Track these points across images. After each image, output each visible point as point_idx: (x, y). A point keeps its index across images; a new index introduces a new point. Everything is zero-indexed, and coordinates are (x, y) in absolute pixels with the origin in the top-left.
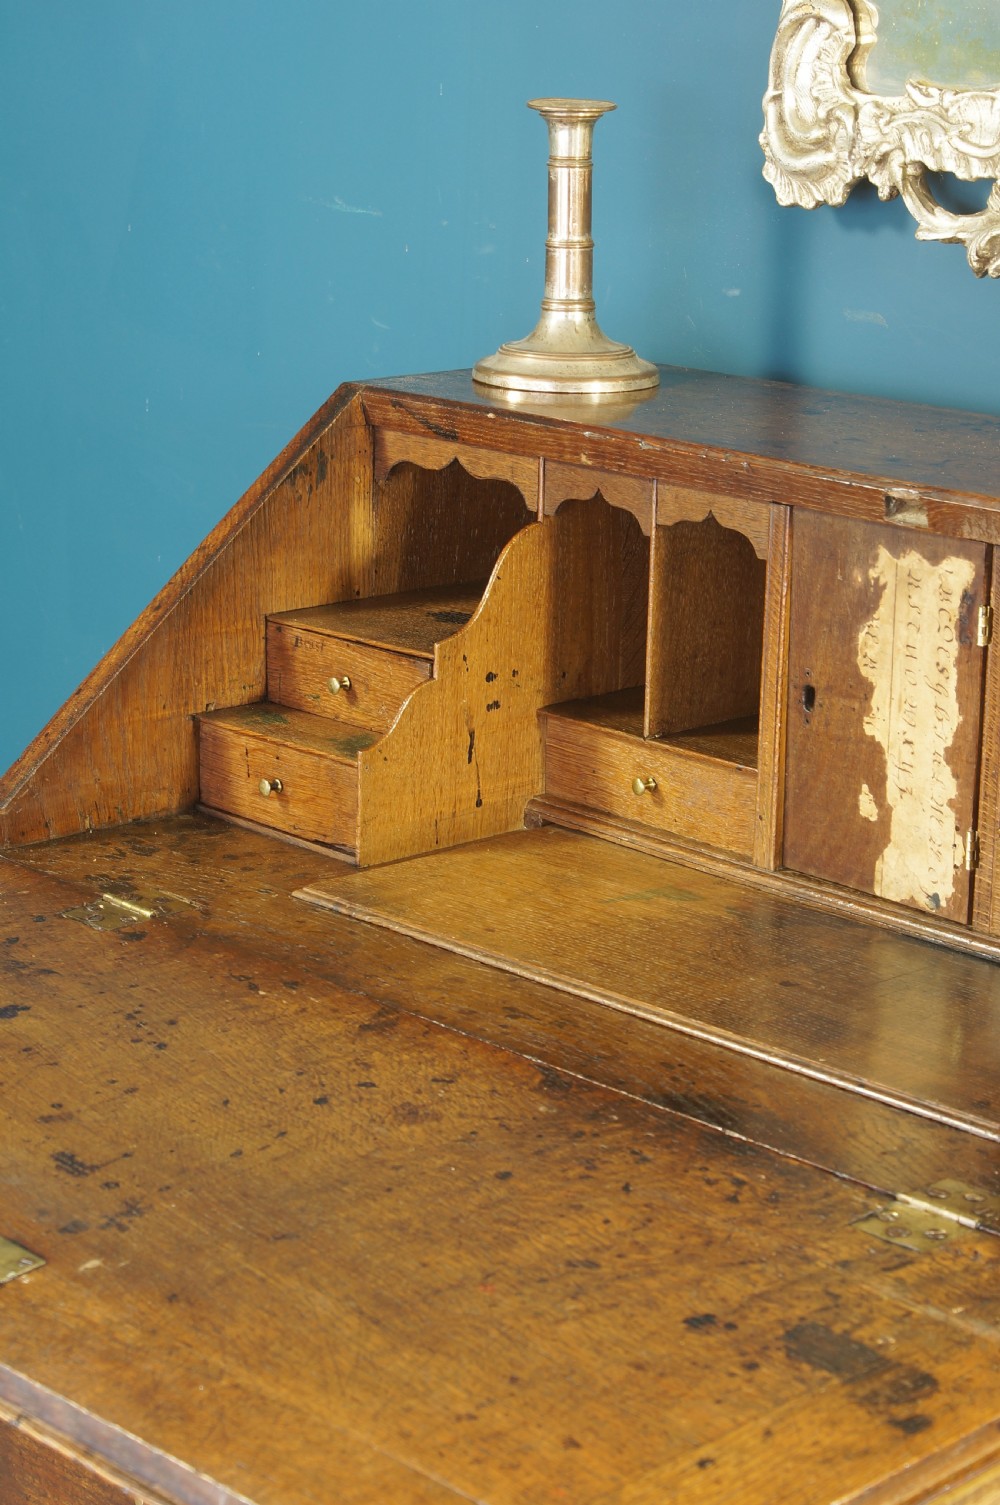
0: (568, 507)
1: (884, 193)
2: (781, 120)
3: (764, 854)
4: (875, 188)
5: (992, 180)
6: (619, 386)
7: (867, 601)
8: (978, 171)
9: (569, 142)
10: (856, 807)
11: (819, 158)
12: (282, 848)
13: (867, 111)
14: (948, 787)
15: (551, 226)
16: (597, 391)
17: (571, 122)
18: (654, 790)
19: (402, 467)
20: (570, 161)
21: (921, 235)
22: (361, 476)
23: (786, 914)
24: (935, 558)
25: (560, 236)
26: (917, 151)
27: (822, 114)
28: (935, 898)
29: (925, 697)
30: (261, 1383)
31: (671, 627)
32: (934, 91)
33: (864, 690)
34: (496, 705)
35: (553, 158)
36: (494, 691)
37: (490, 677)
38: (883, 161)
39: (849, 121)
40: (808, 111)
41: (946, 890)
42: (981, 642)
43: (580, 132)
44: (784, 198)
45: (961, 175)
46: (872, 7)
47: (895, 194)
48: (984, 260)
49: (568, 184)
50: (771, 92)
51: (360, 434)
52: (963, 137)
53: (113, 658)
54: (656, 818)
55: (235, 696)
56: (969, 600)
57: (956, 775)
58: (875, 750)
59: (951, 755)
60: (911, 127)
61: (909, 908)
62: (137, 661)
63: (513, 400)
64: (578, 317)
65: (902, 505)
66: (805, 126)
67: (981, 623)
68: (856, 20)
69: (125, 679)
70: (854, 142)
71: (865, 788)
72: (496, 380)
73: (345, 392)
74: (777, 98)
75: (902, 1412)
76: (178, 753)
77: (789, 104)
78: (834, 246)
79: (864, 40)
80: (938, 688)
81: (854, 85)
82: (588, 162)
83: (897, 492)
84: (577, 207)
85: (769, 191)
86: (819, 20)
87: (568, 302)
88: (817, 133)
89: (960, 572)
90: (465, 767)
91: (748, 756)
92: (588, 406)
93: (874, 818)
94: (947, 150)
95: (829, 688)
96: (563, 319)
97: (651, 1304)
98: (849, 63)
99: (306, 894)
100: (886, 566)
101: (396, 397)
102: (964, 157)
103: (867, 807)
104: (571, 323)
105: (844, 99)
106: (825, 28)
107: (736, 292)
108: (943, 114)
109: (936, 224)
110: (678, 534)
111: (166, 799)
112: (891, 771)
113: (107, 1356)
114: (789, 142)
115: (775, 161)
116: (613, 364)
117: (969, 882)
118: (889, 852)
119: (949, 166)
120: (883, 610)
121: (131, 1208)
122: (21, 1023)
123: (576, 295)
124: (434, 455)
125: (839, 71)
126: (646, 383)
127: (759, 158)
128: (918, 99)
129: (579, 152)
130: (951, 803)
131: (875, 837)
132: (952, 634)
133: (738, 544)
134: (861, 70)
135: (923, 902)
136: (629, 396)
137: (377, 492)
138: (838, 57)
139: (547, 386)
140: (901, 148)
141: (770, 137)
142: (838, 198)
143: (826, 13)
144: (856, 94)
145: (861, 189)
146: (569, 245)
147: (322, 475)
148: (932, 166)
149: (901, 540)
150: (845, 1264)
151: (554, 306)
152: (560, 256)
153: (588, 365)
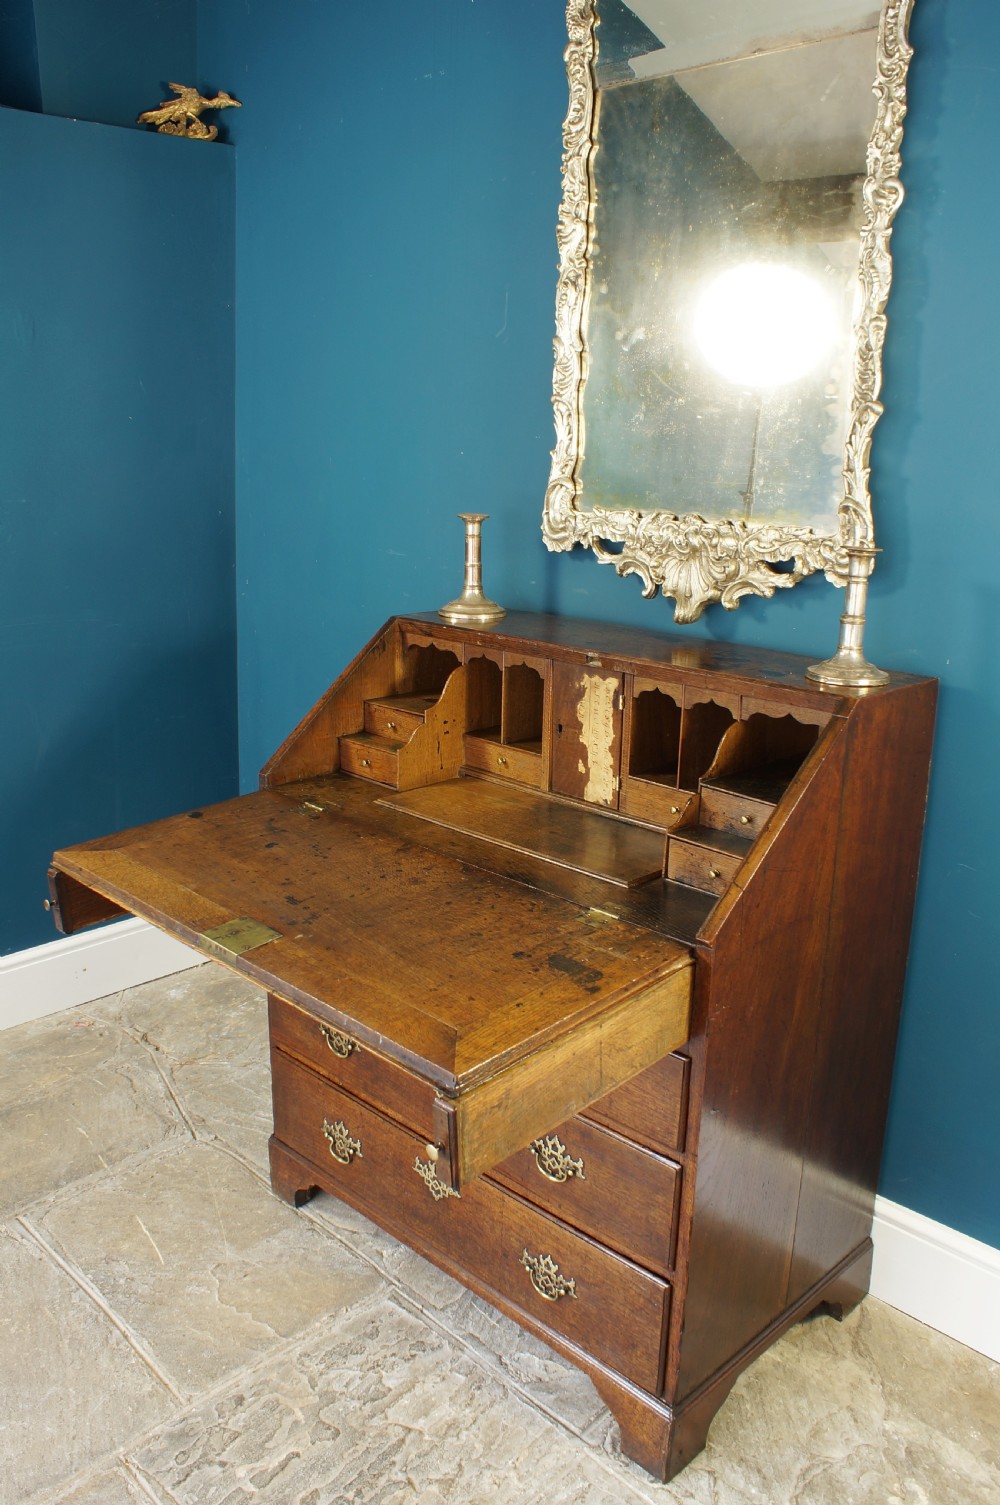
0: (472, 660)
1: (586, 547)
2: (549, 521)
3: (545, 786)
4: (582, 545)
5: (624, 543)
6: (492, 617)
7: (581, 693)
8: (619, 539)
9: (472, 529)
10: (577, 768)
11: (562, 534)
12: (370, 785)
13: (579, 518)
14: (610, 760)
15: (466, 559)
16: (483, 618)
17: (473, 522)
18: (505, 763)
19: (413, 647)
20: (473, 536)
21: (600, 562)
22: (398, 650)
23: (553, 807)
24: (604, 678)
25: (470, 563)
26: (597, 531)
27: (563, 519)
28: (606, 801)
29: (601, 728)
30: (360, 978)
31: (510, 704)
32: (603, 511)
33: (579, 726)
34: (448, 732)
35: (467, 535)
36: (447, 727)
37: (445, 722)
38: (585, 535)
39: (573, 521)
40: (558, 517)
41: (610, 798)
42: (621, 708)
43: (476, 526)
44: (550, 549)
45: (613, 540)
46: (581, 481)
47: (590, 547)
48: (622, 571)
49: (472, 544)
50: (545, 511)
51: (398, 634)
52: (613, 527)
53: (309, 717)
54: (507, 773)
55: (353, 730)
56: (616, 693)
57: (613, 756)
58: (584, 748)
59: (611, 749)
60: (595, 524)
61: (597, 804)
62: (317, 718)
63: (453, 621)
64: (477, 592)
65: (592, 659)
66: (557, 523)
67: (621, 701)
68: (575, 486)
69: (313, 724)
70: (574, 529)
71: (580, 761)
72: (447, 615)
73: (392, 619)
74: (547, 513)
75: (590, 985)
76: (333, 751)
77: (551, 515)
78: (569, 567)
79: (578, 493)
80: (606, 725)
81: (575, 508)
82: (479, 536)
83: (590, 654)
84: (476, 552)
85: (545, 546)
86: (562, 485)
87: (473, 587)
88: (561, 526)
89: (613, 683)
90: (437, 755)
91: (538, 750)
92: (480, 624)
93: (584, 772)
94: (608, 532)
95: (567, 725)
96: (471, 592)
97: (501, 948)
98: (573, 500)
99: (379, 802)
100: (586, 681)
101: (410, 621)
102: (614, 534)
103: (581, 768)
104: (474, 594)
105: (571, 513)
106: (564, 488)
107: (533, 582)
108: (606, 519)
109: (605, 558)
110: (512, 670)
111: (328, 768)
112: (590, 755)
113: (304, 969)
114: (552, 529)
115: (547, 536)
116: (488, 608)
117: (617, 795)
118: (589, 784)
119: (609, 537)
120: (586, 697)
121: (314, 916)
122: (274, 850)
123: (476, 584)
124: (424, 642)
125: (569, 504)
126: (501, 615)
127: (541, 534)
128: (599, 513)
129: (476, 533)
130: (611, 766)
131: (584, 779)
132: (611, 705)
133: (534, 673)
134: (577, 503)
135: (602, 802)
136: (495, 620)
137: (404, 656)
138: (568, 499)
139: (465, 617)
140: (592, 531)
141: (545, 527)
142: (569, 549)
143: (564, 483)
144: (575, 512)
145: (578, 546)
146: (473, 566)
147: (384, 649)
148: (603, 537)
149: (592, 672)
150: (570, 933)
151: (468, 588)
152: (470, 570)
153: (480, 609)
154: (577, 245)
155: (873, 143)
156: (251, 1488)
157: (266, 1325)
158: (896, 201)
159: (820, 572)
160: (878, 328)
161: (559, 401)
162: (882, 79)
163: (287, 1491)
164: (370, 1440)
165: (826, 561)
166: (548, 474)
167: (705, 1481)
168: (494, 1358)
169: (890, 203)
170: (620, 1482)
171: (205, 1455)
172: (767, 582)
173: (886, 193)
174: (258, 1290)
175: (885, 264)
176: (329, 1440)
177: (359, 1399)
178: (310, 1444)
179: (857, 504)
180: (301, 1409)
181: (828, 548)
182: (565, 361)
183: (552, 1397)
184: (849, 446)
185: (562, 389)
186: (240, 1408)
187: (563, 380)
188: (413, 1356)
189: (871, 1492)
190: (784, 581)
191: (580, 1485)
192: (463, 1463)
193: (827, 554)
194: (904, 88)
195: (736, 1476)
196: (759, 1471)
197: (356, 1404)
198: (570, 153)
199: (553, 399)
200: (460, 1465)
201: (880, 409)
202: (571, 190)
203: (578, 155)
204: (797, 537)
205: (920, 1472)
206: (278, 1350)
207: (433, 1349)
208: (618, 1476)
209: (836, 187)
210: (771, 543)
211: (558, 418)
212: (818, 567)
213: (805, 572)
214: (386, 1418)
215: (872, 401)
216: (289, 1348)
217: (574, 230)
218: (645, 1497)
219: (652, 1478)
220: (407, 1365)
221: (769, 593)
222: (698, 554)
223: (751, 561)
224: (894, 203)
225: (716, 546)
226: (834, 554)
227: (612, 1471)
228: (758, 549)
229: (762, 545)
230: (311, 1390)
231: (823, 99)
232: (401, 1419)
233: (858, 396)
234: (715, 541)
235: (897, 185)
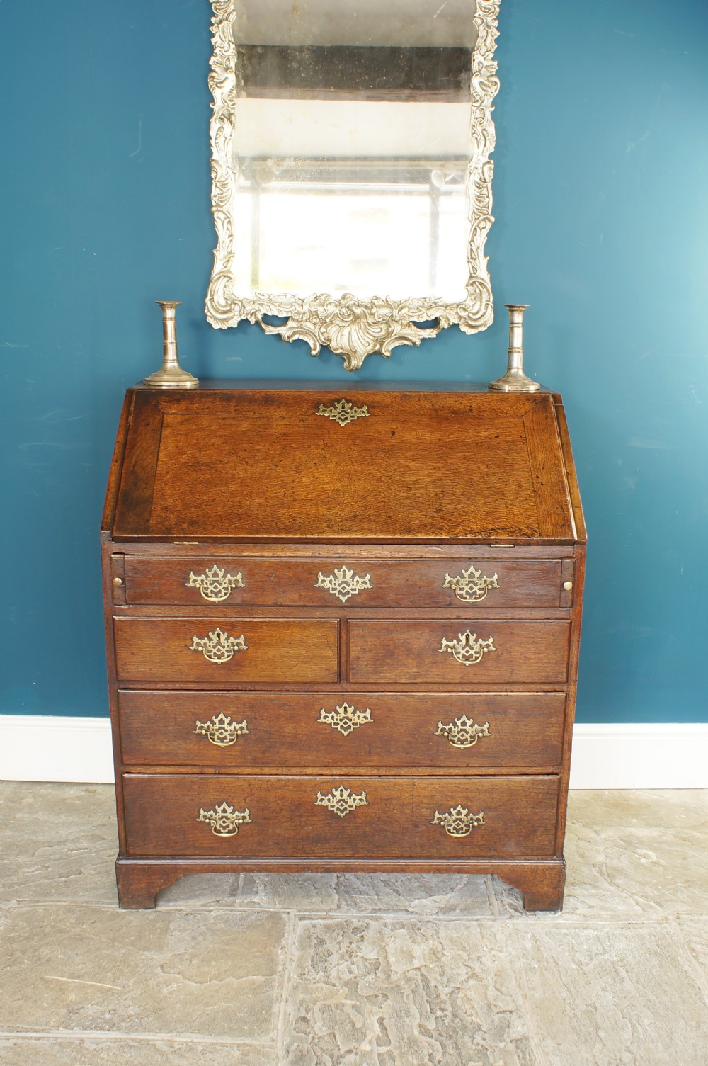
1: (253, 322)
2: (213, 306)
4: (250, 322)
5: (290, 317)
6: (193, 383)
8: (285, 315)
9: (170, 313)
11: (227, 315)
15: (166, 338)
17: (171, 307)
20: (171, 319)
21: (267, 333)
25: (169, 340)
26: (265, 310)
27: (228, 302)
32: (265, 294)
35: (166, 318)
38: (253, 314)
39: (238, 304)
40: (224, 302)
43: (173, 310)
44: (216, 327)
45: (280, 316)
47: (257, 323)
48: (289, 338)
49: (171, 325)
50: (209, 298)
52: (279, 305)
60: (261, 305)
64: (176, 364)
66: (223, 306)
70: (241, 310)
74: (212, 299)
77: (216, 300)
82: (176, 319)
84: (173, 332)
85: (209, 325)
86: (225, 276)
87: (174, 360)
88: (227, 308)
94: (274, 310)
96: (172, 364)
102: (280, 311)
104: (174, 367)
105: (236, 298)
106: (227, 278)
108: (270, 300)
109: (272, 330)
114: (216, 311)
115: (212, 317)
116: (188, 376)
119: (276, 314)
123: (175, 358)
127: (204, 317)
128: (260, 297)
129: (173, 316)
140: (257, 310)
141: (210, 310)
142: (233, 326)
143: (227, 275)
145: (244, 322)
146: (172, 343)
148: (269, 314)
151: (169, 361)
152: (169, 347)
153: (184, 377)
154: (229, 90)
155: (478, 52)
156: (384, 1049)
157: (250, 977)
158: (494, 90)
159: (456, 326)
160: (490, 168)
161: (219, 211)
162: (481, 13)
163: (405, 1036)
164: (406, 986)
165: (460, 317)
166: (211, 266)
167: (572, 900)
168: (404, 912)
169: (493, 91)
170: (542, 924)
171: (332, 1056)
172: (417, 335)
173: (490, 84)
174: (213, 963)
175: (491, 129)
176: (386, 1000)
177: (369, 974)
178: (380, 1009)
179: (483, 279)
180: (346, 998)
181: (462, 309)
182: (223, 179)
183: (458, 911)
184: (472, 243)
185: (221, 202)
186: (311, 1022)
187: (222, 194)
188: (362, 936)
189: (632, 863)
190: (430, 333)
191: (529, 936)
192: (466, 963)
193: (462, 313)
194: (497, 22)
195: (578, 891)
196: (585, 883)
197: (370, 978)
198: (220, 17)
199: (214, 209)
200: (466, 965)
201: (493, 219)
202: (222, 46)
203: (227, 20)
204: (435, 304)
205: (637, 845)
206: (281, 984)
207: (366, 927)
208: (538, 922)
209: (448, 75)
210: (418, 308)
211: (218, 223)
212: (456, 322)
213: (446, 326)
214: (397, 972)
215: (488, 214)
216: (286, 977)
217: (226, 78)
218: (561, 921)
219: (553, 912)
220: (365, 943)
221: (418, 343)
222: (358, 321)
223: (404, 322)
224: (496, 91)
225: (374, 314)
226: (467, 313)
227: (532, 922)
228: (409, 314)
229: (412, 311)
230: (335, 988)
231: (435, 17)
232: (404, 967)
233: (476, 211)
234: (373, 311)
235: (498, 81)
